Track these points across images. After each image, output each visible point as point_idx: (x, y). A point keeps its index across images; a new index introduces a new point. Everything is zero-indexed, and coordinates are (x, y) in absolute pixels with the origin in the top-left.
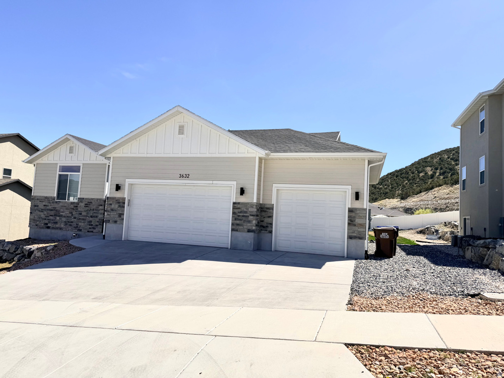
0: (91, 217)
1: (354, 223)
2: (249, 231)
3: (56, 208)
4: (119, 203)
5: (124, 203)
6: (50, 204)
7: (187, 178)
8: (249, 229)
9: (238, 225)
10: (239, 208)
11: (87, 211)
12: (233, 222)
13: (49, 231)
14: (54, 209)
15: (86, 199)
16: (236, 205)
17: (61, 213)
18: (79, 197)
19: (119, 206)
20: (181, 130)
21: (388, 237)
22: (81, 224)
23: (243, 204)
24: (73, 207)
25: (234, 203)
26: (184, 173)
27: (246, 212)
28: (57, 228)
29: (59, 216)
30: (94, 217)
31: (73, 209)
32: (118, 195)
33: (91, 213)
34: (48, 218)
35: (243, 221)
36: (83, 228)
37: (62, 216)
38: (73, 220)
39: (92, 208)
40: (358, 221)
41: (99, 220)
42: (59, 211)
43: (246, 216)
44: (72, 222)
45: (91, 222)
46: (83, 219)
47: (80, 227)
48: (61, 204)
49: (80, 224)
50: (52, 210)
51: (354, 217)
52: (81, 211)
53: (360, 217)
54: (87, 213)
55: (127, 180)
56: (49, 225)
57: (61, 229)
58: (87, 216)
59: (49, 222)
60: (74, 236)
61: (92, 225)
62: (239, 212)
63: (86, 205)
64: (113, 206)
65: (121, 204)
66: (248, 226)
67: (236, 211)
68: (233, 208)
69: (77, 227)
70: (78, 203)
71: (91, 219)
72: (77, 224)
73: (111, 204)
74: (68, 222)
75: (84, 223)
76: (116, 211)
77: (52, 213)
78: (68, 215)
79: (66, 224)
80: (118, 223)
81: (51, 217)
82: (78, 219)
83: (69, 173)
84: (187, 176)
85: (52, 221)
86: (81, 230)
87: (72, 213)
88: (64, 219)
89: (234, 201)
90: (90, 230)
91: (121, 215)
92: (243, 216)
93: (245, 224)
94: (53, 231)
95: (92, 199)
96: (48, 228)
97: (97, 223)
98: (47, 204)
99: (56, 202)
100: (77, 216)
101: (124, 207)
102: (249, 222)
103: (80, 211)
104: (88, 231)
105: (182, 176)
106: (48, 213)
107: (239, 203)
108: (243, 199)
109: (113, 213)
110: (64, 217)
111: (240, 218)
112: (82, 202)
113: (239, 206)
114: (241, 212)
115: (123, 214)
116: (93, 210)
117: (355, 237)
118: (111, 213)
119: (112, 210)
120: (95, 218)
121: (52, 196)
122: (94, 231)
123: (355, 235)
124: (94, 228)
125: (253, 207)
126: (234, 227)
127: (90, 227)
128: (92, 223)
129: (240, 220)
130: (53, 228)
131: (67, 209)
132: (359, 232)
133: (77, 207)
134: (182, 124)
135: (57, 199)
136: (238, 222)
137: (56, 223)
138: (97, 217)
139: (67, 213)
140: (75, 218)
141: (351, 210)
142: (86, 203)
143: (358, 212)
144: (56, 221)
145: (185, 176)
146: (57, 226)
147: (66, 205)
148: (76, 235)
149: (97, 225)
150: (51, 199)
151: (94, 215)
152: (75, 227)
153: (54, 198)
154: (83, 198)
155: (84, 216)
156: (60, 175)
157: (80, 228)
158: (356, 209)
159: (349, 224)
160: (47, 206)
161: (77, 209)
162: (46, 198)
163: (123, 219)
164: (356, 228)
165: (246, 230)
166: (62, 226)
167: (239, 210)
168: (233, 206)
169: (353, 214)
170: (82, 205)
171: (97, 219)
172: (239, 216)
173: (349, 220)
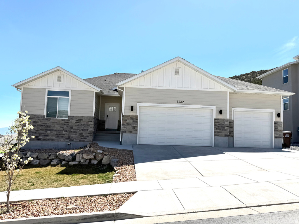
0: (82, 130)
1: (277, 129)
2: (226, 136)
3: (46, 124)
4: (133, 119)
5: (137, 119)
6: (39, 121)
7: (182, 103)
8: (225, 135)
9: (218, 132)
10: (218, 122)
11: (78, 126)
12: (215, 130)
13: (39, 142)
14: (45, 124)
15: (76, 117)
16: (216, 120)
17: (52, 128)
18: (69, 115)
19: (134, 121)
20: (177, 72)
21: (289, 136)
22: (73, 136)
23: (221, 119)
24: (64, 123)
25: (215, 119)
26: (180, 100)
27: (223, 125)
28: (49, 140)
29: (50, 130)
30: (85, 130)
31: (64, 124)
32: (132, 114)
33: (83, 127)
34: (39, 132)
35: (221, 130)
36: (75, 139)
37: (53, 130)
38: (64, 133)
39: (83, 124)
40: (279, 128)
41: (90, 132)
42: (50, 126)
43: (223, 127)
44: (64, 134)
45: (82, 133)
46: (75, 132)
47: (72, 137)
48: (51, 121)
49: (71, 136)
50: (42, 126)
51: (277, 127)
52: (72, 126)
53: (280, 127)
54: (78, 127)
55: (138, 104)
56: (39, 137)
57: (52, 140)
58: (78, 130)
59: (40, 135)
60: (69, 145)
61: (83, 136)
62: (218, 125)
63: (77, 122)
64: (128, 121)
65: (135, 120)
66: (225, 133)
67: (217, 124)
68: (215, 122)
69: (69, 138)
70: (69, 120)
71: (82, 132)
72: (68, 136)
73: (126, 120)
74: (60, 134)
75: (75, 134)
76: (130, 124)
77: (43, 128)
78: (59, 129)
79: (58, 136)
80: (133, 133)
81: (42, 131)
82: (69, 132)
83: (58, 97)
84: (182, 102)
85: (42, 134)
86: (73, 140)
87: (63, 127)
88: (55, 133)
89: (215, 118)
90: (82, 140)
91: (135, 128)
92: (222, 127)
93: (223, 132)
94: (44, 142)
95: (82, 117)
96: (39, 139)
97: (88, 135)
98: (37, 120)
99: (47, 119)
100: (68, 130)
101: (137, 122)
102: (226, 130)
103: (70, 126)
104: (80, 141)
105: (178, 102)
106: (38, 128)
107: (218, 119)
108: (220, 117)
109: (129, 126)
110: (55, 130)
111: (219, 128)
112: (72, 119)
113: (218, 121)
114: (220, 125)
115: (137, 127)
116: (84, 125)
117: (278, 137)
118: (127, 126)
119: (128, 124)
120: (87, 131)
121: (43, 114)
122: (86, 140)
123: (278, 136)
124: (85, 138)
125: (227, 122)
126: (216, 134)
127: (82, 137)
128: (83, 135)
129: (220, 129)
130: (44, 140)
131: (58, 124)
132: (280, 134)
133: (68, 123)
134: (177, 68)
135: (47, 117)
136: (218, 130)
137: (47, 135)
138: (87, 130)
139: (58, 127)
140: (66, 131)
141: (275, 123)
142: (77, 120)
143: (279, 124)
144: (47, 134)
145: (181, 102)
146: (48, 138)
147: (56, 121)
148: (71, 144)
149: (88, 136)
150: (40, 117)
151: (85, 128)
152: (67, 138)
153: (44, 116)
154: (74, 116)
155: (75, 129)
156: (48, 98)
157: (72, 139)
158: (278, 122)
159: (275, 130)
160: (37, 122)
161: (68, 124)
162: (35, 116)
163: (137, 130)
164: (278, 132)
165: (224, 135)
166: (54, 137)
167: (219, 123)
168: (215, 121)
169: (276, 125)
170: (74, 121)
171: (88, 132)
172: (219, 127)
173: (275, 128)
